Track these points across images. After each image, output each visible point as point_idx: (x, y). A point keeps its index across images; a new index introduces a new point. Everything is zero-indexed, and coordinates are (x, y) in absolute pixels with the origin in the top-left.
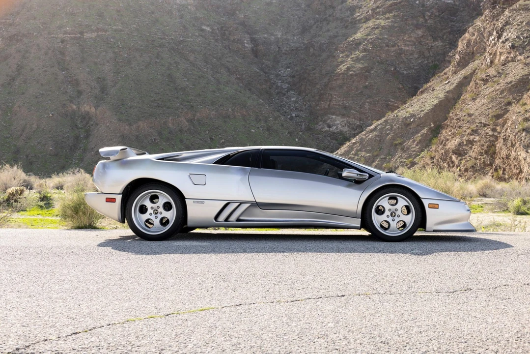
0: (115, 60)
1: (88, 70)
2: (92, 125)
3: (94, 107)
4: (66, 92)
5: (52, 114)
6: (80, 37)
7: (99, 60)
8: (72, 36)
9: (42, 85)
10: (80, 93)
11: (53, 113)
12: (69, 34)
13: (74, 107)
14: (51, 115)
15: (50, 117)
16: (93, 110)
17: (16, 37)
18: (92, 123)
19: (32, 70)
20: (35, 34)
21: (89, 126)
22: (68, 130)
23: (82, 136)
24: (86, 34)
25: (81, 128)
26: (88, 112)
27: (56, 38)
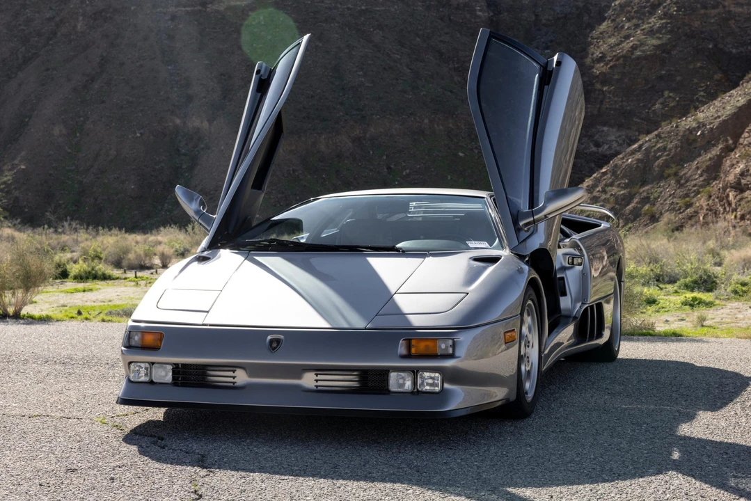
0: (252, 45)
1: (207, 62)
2: (203, 149)
3: (208, 120)
4: (168, 98)
5: (141, 133)
6: (200, 11)
7: (226, 46)
8: (188, 9)
9: (133, 87)
10: (190, 98)
11: (142, 131)
12: (185, 7)
13: (178, 121)
14: (138, 135)
15: (137, 137)
16: (206, 124)
17: (103, 14)
18: (202, 146)
19: (122, 64)
20: (133, 8)
21: (198, 151)
22: (164, 157)
23: (184, 167)
24: (210, 6)
25: (185, 155)
26: (198, 129)
27: (165, 14)
